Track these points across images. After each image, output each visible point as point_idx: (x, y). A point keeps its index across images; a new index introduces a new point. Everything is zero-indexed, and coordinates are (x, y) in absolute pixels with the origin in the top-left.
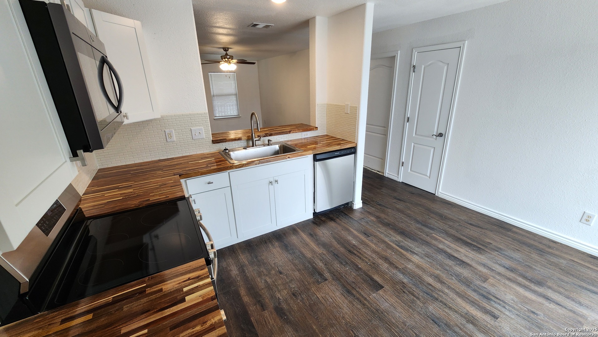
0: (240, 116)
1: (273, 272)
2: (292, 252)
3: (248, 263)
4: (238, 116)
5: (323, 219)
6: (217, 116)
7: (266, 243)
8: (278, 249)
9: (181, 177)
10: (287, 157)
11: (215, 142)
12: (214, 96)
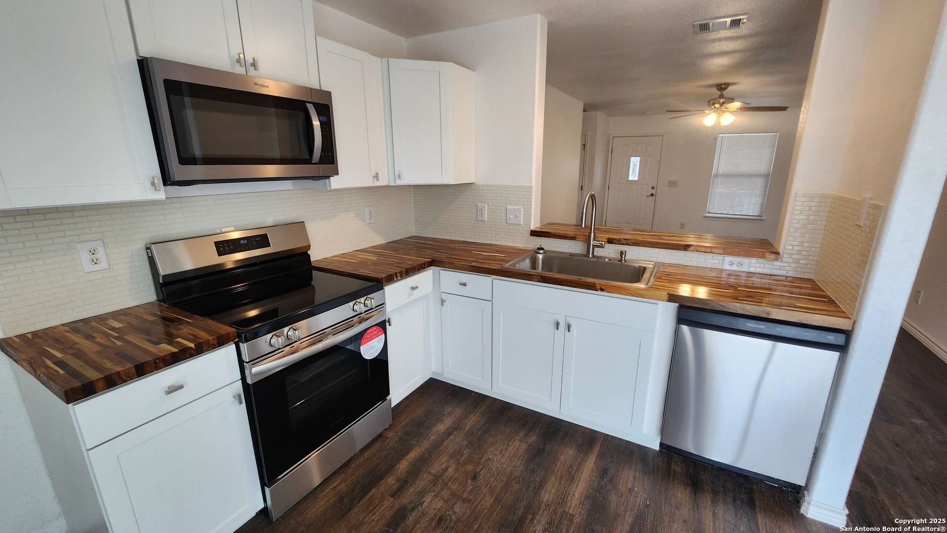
0: (763, 218)
1: (470, 467)
2: (534, 468)
3: (466, 430)
4: (760, 218)
5: (678, 468)
6: (711, 211)
7: (524, 425)
8: (523, 446)
9: (433, 263)
10: (598, 287)
11: (534, 233)
12: (716, 175)
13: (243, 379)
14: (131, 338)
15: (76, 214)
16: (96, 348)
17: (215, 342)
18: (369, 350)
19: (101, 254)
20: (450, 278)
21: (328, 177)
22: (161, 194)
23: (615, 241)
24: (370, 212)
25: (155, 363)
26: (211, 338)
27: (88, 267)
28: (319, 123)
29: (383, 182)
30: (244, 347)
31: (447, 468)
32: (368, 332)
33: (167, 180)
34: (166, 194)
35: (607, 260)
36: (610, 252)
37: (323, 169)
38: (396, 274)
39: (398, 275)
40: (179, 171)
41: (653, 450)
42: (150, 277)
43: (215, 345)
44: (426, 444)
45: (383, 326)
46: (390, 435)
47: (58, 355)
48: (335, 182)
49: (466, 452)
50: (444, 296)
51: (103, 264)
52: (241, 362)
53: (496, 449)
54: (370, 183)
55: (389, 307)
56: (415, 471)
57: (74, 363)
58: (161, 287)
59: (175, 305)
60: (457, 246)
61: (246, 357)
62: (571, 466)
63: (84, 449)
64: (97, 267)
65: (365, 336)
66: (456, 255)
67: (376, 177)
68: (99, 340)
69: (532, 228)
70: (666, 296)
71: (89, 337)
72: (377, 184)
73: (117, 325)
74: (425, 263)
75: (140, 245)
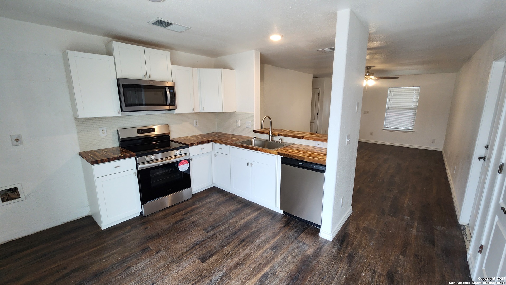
0: (414, 131)
4: (412, 131)
9: (212, 141)
10: (258, 150)
11: (255, 131)
12: (388, 108)
13: (137, 169)
14: (109, 154)
15: (100, 120)
16: (100, 155)
17: (129, 156)
18: (183, 168)
19: (105, 131)
20: (217, 146)
21: (174, 110)
22: (120, 115)
23: (280, 135)
24: (196, 122)
25: (113, 159)
26: (128, 155)
27: (102, 135)
28: (169, 92)
29: (197, 111)
30: (137, 158)
31: (204, 211)
32: (182, 161)
33: (122, 111)
34: (122, 114)
35: (275, 142)
36: (277, 139)
37: (171, 107)
38: (195, 143)
39: (196, 144)
40: (125, 108)
41: (280, 214)
42: (118, 139)
43: (128, 157)
44: (200, 204)
45: (188, 161)
46: (190, 201)
47: (92, 156)
48: (177, 111)
49: (212, 208)
50: (216, 154)
51: (105, 134)
52: (137, 163)
53: (223, 208)
54: (191, 111)
55: (191, 154)
56: (192, 211)
57: (95, 157)
58: (120, 142)
59: (124, 148)
60: (227, 136)
61: (138, 162)
62: (246, 215)
63: (94, 178)
64: (104, 135)
65: (180, 163)
66: (222, 138)
67: (194, 109)
68: (102, 154)
69: (254, 130)
70: (277, 153)
71: (99, 153)
72: (194, 112)
73: (107, 151)
74: (208, 141)
75: (116, 129)
